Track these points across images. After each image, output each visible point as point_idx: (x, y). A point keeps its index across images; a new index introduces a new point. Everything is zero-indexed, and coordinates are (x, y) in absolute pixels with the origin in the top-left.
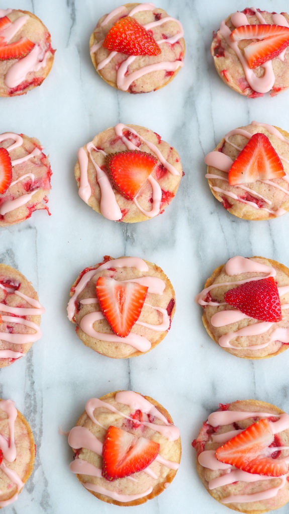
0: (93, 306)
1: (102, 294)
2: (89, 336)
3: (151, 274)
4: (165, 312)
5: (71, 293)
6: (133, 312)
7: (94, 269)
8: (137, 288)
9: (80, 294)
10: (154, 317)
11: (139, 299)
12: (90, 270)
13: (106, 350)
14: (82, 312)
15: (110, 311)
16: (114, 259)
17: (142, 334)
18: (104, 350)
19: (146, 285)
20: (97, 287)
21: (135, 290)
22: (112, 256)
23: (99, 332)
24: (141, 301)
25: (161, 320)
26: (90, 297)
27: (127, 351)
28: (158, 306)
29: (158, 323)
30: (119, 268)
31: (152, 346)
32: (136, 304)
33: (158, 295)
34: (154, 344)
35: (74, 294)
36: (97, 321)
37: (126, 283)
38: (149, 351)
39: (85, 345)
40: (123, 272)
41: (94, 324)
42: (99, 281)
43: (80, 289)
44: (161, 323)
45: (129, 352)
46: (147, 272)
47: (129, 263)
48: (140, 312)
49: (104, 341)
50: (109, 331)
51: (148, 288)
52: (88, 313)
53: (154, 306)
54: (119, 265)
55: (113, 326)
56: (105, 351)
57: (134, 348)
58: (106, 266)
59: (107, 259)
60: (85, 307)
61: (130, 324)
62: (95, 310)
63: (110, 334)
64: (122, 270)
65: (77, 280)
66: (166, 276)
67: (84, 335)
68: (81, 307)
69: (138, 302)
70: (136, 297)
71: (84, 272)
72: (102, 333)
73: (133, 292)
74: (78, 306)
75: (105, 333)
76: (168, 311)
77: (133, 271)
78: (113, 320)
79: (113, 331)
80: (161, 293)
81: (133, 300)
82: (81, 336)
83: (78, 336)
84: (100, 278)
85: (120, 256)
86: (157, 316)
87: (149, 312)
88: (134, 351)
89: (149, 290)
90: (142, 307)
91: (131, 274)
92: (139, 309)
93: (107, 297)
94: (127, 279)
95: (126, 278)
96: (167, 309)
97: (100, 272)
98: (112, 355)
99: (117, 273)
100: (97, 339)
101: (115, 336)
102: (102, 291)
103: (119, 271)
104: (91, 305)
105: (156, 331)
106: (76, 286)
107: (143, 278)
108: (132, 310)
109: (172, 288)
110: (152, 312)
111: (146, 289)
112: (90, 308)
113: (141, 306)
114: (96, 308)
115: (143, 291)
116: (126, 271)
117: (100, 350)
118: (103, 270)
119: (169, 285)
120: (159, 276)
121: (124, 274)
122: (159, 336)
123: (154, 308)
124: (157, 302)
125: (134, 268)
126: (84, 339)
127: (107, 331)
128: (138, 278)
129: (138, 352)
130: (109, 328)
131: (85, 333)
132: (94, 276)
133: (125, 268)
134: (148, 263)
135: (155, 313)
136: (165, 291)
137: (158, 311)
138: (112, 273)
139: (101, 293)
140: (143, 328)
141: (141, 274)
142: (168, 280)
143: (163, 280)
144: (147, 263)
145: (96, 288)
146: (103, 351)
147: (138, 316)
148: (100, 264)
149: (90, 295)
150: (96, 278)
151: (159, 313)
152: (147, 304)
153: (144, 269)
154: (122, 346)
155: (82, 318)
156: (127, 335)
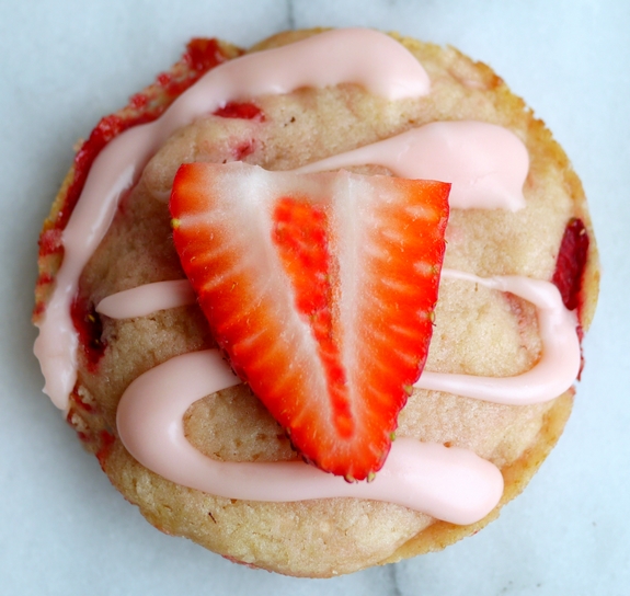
0: (169, 322)
1: (209, 256)
2: (172, 485)
3: (446, 107)
4: (549, 298)
5: (45, 265)
6: (390, 333)
7: (147, 118)
8: (392, 197)
9: (89, 264)
10: (494, 336)
11: (413, 254)
12: (125, 125)
13: (275, 547)
14: (116, 360)
15: (266, 343)
16: (241, 53)
17: (450, 436)
18: (262, 545)
19: (432, 174)
20: (177, 223)
21: (385, 211)
22: (227, 36)
23: (219, 455)
24: (424, 268)
25: (533, 343)
26: (147, 279)
27: (383, 535)
28: (509, 272)
29: (521, 360)
30: (272, 98)
31: (507, 483)
32: (399, 287)
33: (500, 211)
34: (514, 469)
35: (60, 264)
36: (205, 400)
37: (327, 178)
38: (494, 513)
39: (158, 526)
40: (302, 117)
41: (186, 418)
42: (184, 189)
43: (87, 231)
44: (536, 361)
45: (396, 536)
46: (423, 100)
47: (324, 63)
48: (426, 329)
49: (254, 504)
50: (272, 446)
51: (447, 187)
52: (150, 363)
53: (489, 275)
54: (271, 80)
55: (295, 423)
56: (267, 551)
57: (418, 513)
58: (206, 96)
59: (204, 55)
60: (126, 331)
61: (385, 399)
62: (181, 343)
63: (279, 460)
64: (294, 108)
65: (64, 190)
66: (520, 102)
67: (145, 480)
68: (107, 333)
69: (407, 274)
70: (393, 248)
71: (96, 143)
72: (240, 460)
73: (376, 222)
74: (93, 330)
75: (257, 458)
76: (562, 289)
77: (349, 105)
78: (292, 390)
79: (297, 448)
80: (515, 202)
81: (380, 267)
82: (128, 484)
83: (117, 484)
84: (183, 172)
85: (268, 32)
86: (512, 322)
87: (466, 312)
88: (416, 525)
89: (454, 199)
90: (434, 299)
91: (342, 120)
92: (422, 315)
93: (236, 269)
94: (328, 155)
95: (319, 152)
96: (556, 280)
97: (180, 132)
98: (307, 569)
99: (268, 127)
100: (215, 498)
101: (310, 470)
102: (204, 240)
103: (279, 112)
104: (158, 318)
105: (516, 408)
106: (62, 224)
107: (412, 137)
108: (383, 324)
109: (562, 162)
110: (482, 311)
111: (439, 195)
112: (156, 338)
113: (429, 293)
114: (187, 333)
115: (421, 212)
116: (315, 107)
117: (240, 550)
118: (195, 122)
119: (544, 151)
120: (488, 108)
121: (307, 127)
122: (536, 426)
123: (489, 283)
124: (500, 254)
125: (353, 89)
126: (148, 498)
127: (262, 447)
128: (381, 138)
129: (439, 529)
130: (272, 432)
131: (151, 473)
132: (149, 156)
133: (304, 92)
134: (424, 52)
135: (500, 311)
136: (529, 183)
137: (510, 296)
138: (240, 129)
139: (204, 251)
140: (450, 403)
141: (393, 117)
142: (536, 126)
143: (511, 125)
144: (412, 48)
145: (171, 229)
146: (254, 552)
147: (421, 350)
148: (173, 88)
149: (144, 263)
150: (163, 167)
151: (519, 305)
152: (456, 275)
153: (404, 84)
154: (356, 517)
155: (120, 390)
156: (376, 465)
